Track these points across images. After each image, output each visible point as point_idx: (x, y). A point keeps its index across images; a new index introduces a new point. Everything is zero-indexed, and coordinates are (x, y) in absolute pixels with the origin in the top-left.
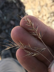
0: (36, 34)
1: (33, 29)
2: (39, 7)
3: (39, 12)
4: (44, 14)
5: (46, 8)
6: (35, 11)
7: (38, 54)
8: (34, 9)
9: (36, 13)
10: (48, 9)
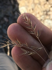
0: (34, 33)
1: (31, 28)
2: (33, 5)
3: (33, 9)
4: (37, 12)
5: (39, 6)
6: (29, 8)
7: (34, 53)
8: (28, 6)
9: (30, 10)
10: (41, 7)
